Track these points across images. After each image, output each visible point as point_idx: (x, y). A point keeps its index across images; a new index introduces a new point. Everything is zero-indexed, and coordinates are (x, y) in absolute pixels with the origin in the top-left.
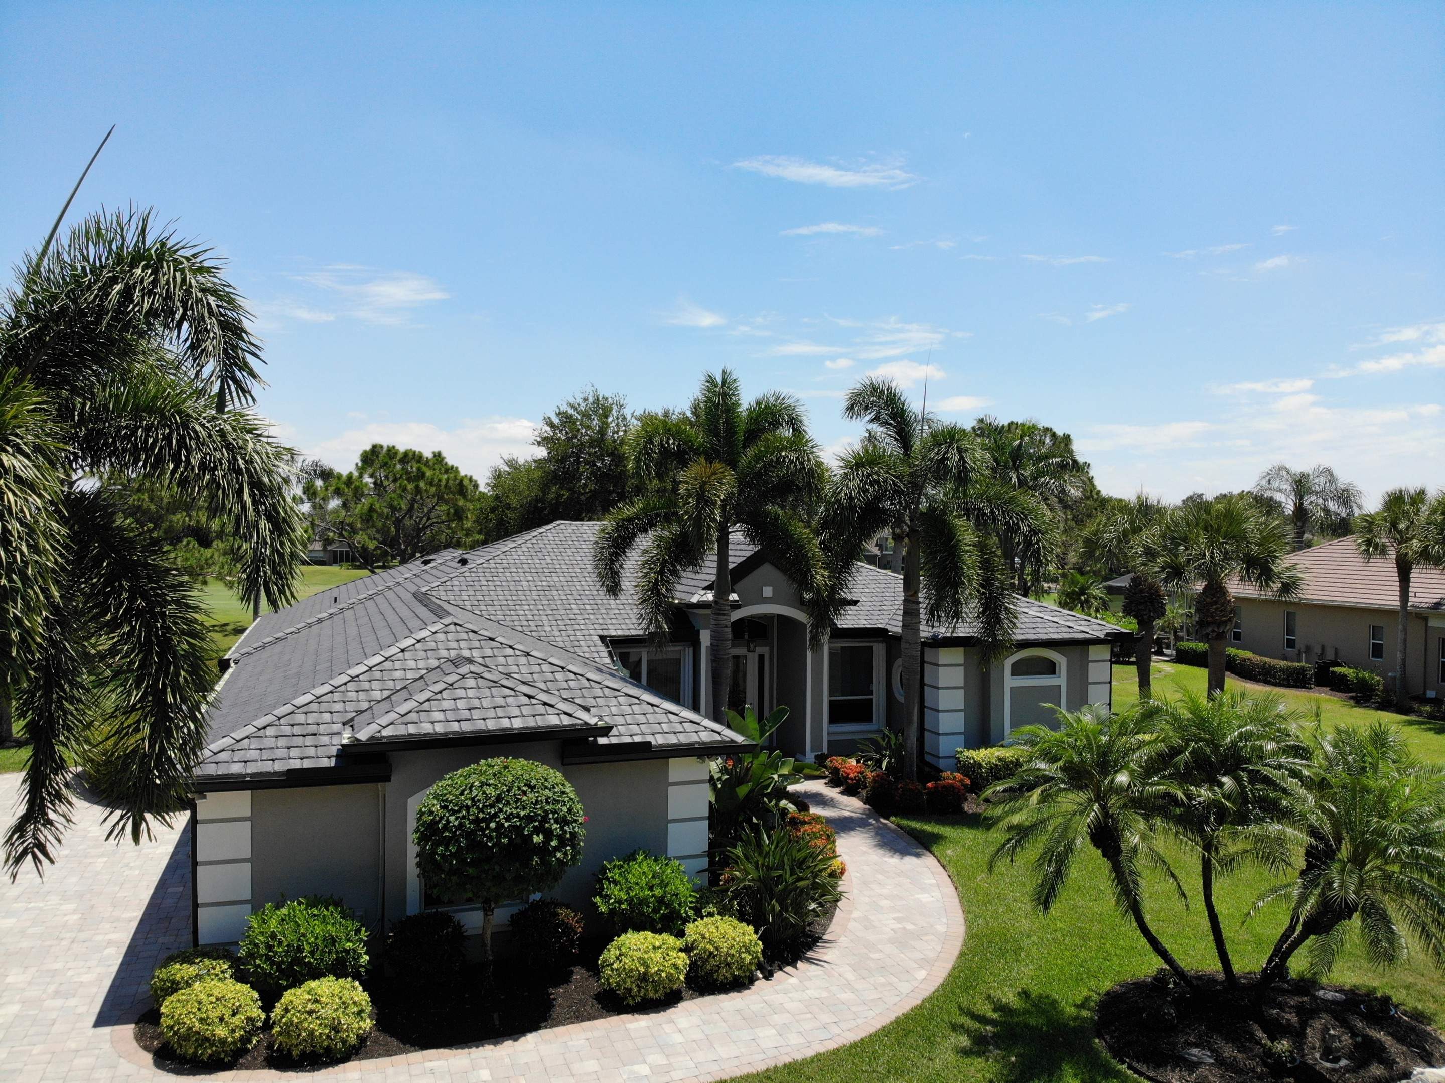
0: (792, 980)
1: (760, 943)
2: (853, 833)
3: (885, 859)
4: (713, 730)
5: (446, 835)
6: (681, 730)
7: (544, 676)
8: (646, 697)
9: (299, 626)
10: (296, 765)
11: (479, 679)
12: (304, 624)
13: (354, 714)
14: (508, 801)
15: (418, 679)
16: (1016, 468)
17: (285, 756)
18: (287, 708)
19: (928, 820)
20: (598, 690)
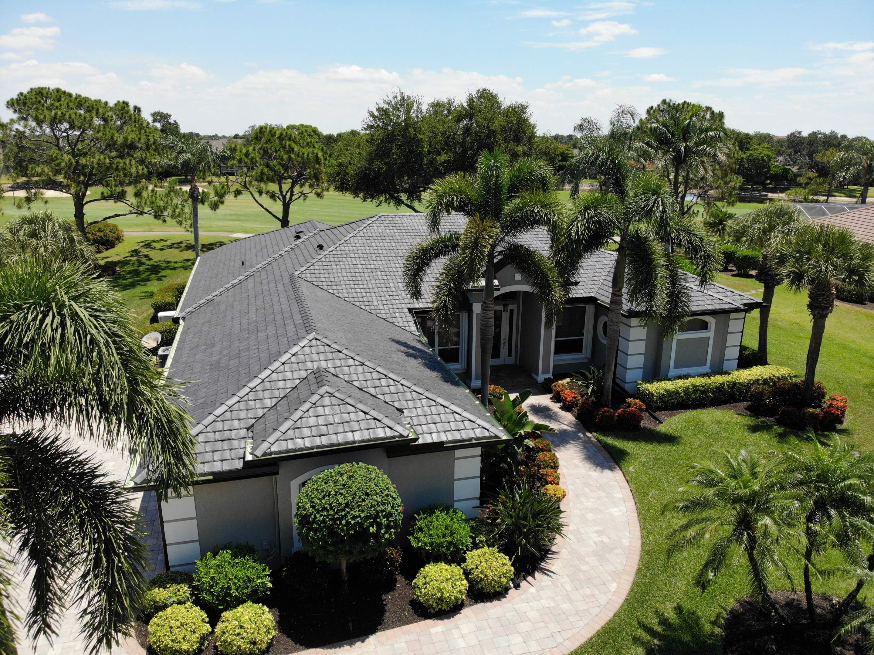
0: (532, 590)
1: (513, 568)
2: (568, 446)
3: (590, 473)
4: (483, 428)
5: (315, 526)
6: (463, 428)
7: (374, 383)
8: (440, 400)
9: (221, 290)
10: (218, 467)
11: (332, 398)
12: (223, 289)
13: (254, 421)
14: (352, 506)
15: (294, 388)
16: (685, 140)
17: (211, 459)
18: (211, 418)
19: (617, 436)
20: (409, 394)
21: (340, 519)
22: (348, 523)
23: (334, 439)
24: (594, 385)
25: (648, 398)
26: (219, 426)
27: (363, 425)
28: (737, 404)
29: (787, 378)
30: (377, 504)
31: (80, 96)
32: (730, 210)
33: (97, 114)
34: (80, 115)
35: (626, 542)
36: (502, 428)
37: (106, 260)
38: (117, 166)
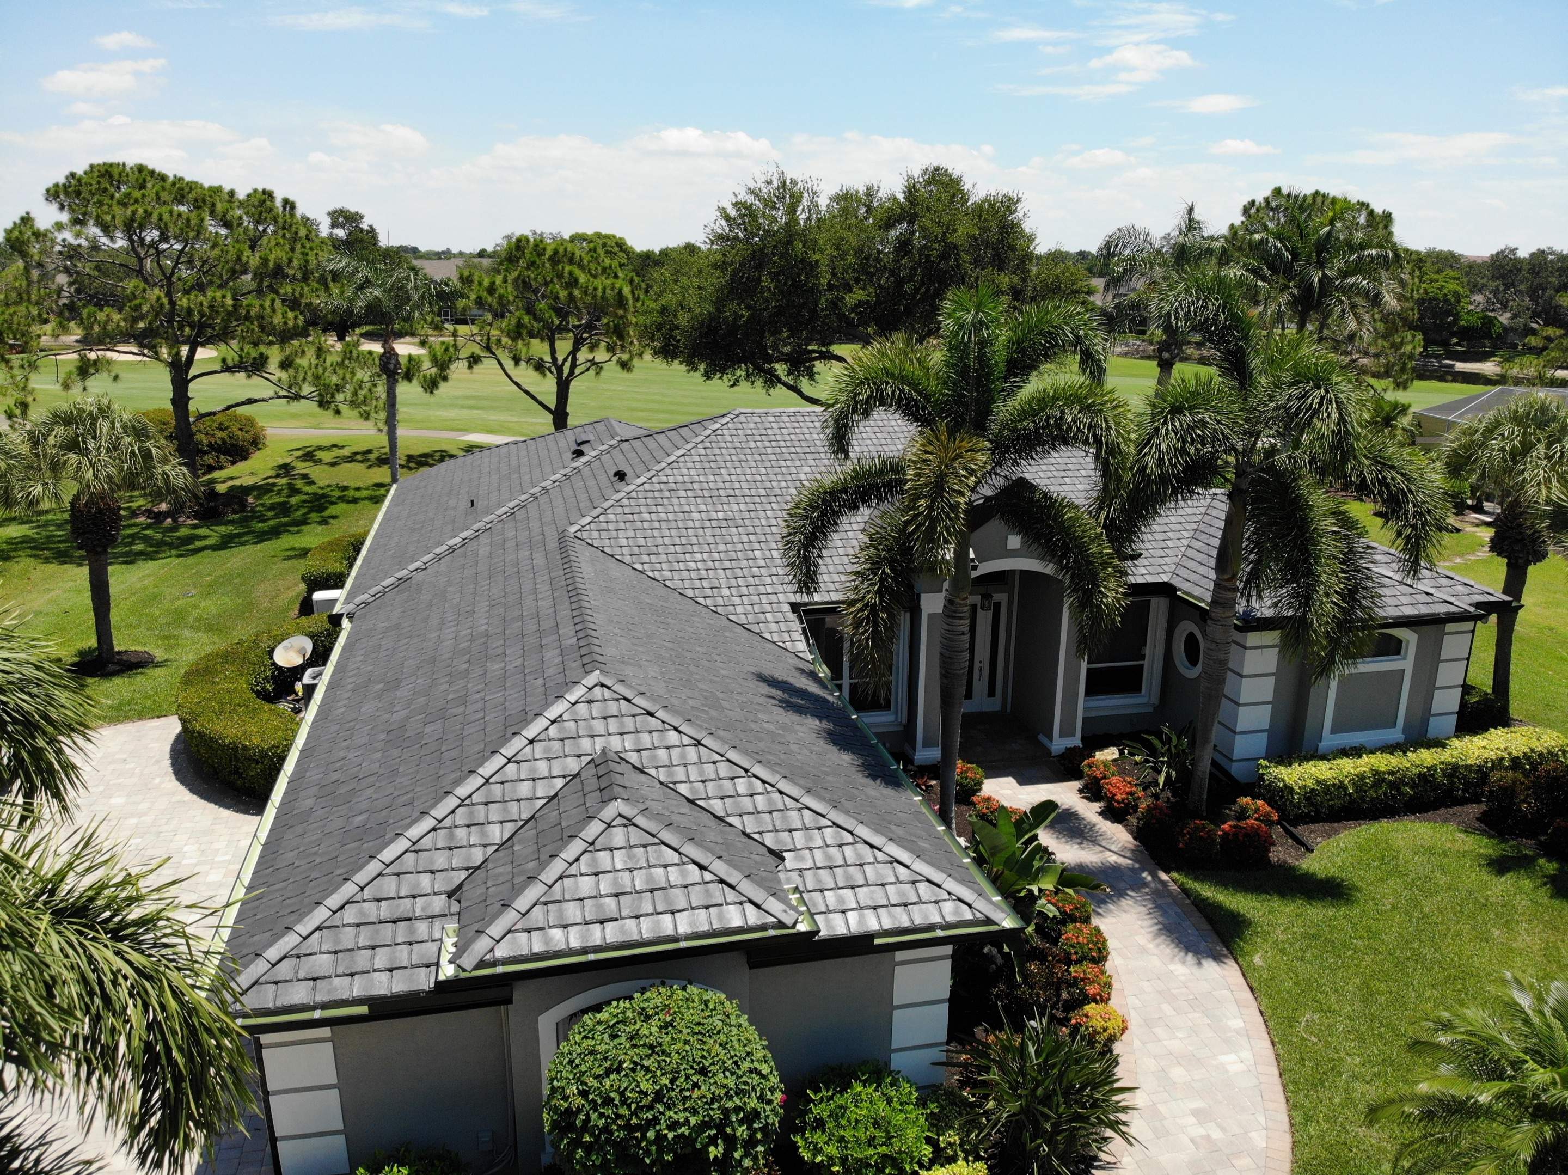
2: (1124, 903)
3: (1172, 967)
4: (960, 900)
5: (587, 1138)
6: (915, 899)
7: (720, 787)
8: (863, 831)
9: (425, 559)
10: (382, 985)
11: (631, 828)
12: (430, 556)
13: (463, 875)
14: (671, 1098)
15: (551, 799)
16: (1321, 265)
17: (367, 966)
18: (373, 867)
19: (1224, 883)
20: (794, 814)
21: (643, 1128)
22: (660, 1137)
23: (632, 930)
24: (1169, 766)
25: (1282, 797)
26: (389, 886)
27: (697, 896)
28: (1459, 808)
29: (1557, 755)
30: (727, 1094)
31: (181, 179)
32: (1401, 397)
33: (212, 213)
34: (180, 215)
35: (1258, 1139)
36: (998, 899)
37: (230, 483)
38: (248, 312)
